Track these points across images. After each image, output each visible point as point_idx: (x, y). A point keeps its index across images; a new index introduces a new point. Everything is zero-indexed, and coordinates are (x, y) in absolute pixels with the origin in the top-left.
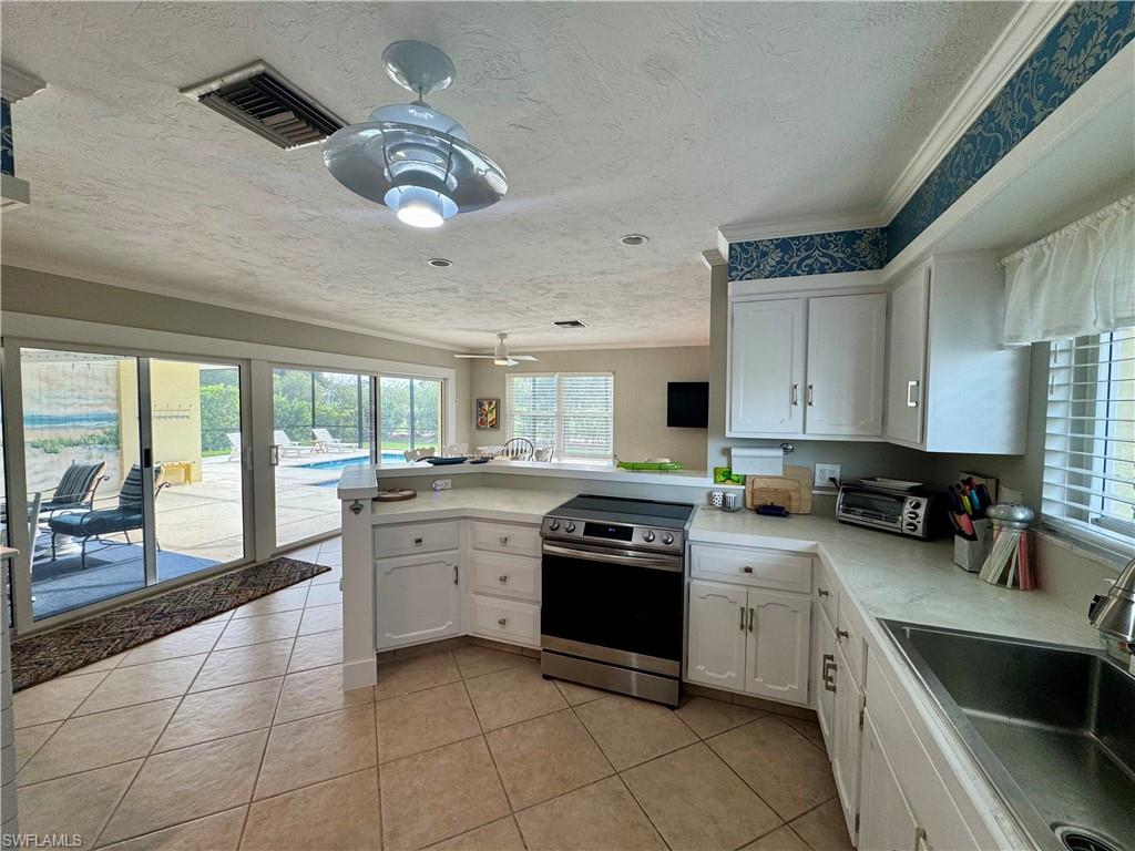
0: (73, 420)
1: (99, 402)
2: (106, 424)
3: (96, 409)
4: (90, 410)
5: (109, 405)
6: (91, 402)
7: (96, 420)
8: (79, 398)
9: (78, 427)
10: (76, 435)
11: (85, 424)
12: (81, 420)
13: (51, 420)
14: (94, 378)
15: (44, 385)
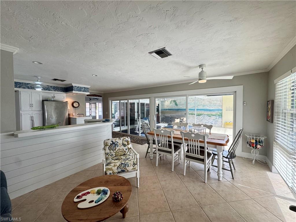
0: (214, 110)
1: (219, 106)
2: (220, 111)
3: (218, 108)
4: (217, 108)
5: (220, 107)
6: (217, 106)
7: (218, 110)
8: (215, 105)
9: (215, 112)
10: (214, 113)
11: (216, 111)
12: (215, 110)
13: (210, 110)
14: (218, 101)
15: (209, 103)
